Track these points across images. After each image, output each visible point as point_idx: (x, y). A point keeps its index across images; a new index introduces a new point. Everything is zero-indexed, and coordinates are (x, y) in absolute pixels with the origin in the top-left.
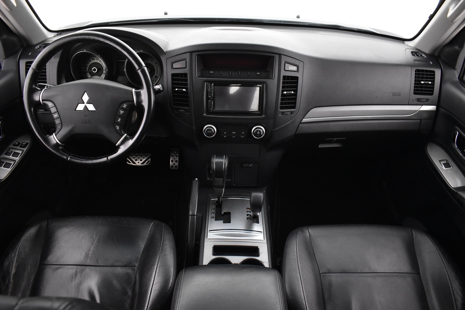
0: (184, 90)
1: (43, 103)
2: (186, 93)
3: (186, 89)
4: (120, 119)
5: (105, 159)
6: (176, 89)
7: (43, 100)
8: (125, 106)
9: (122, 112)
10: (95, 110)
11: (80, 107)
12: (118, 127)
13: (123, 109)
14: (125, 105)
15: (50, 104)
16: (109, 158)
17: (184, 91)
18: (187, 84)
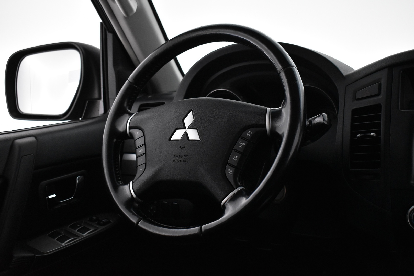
0: (372, 134)
1: (130, 132)
2: (376, 139)
3: (378, 133)
4: (236, 157)
5: (195, 230)
6: (358, 136)
7: (130, 128)
8: (249, 134)
9: (242, 143)
10: (198, 139)
11: (178, 135)
12: (231, 171)
13: (245, 139)
14: (249, 132)
15: (137, 133)
16: (204, 227)
17: (373, 136)
18: (379, 125)
